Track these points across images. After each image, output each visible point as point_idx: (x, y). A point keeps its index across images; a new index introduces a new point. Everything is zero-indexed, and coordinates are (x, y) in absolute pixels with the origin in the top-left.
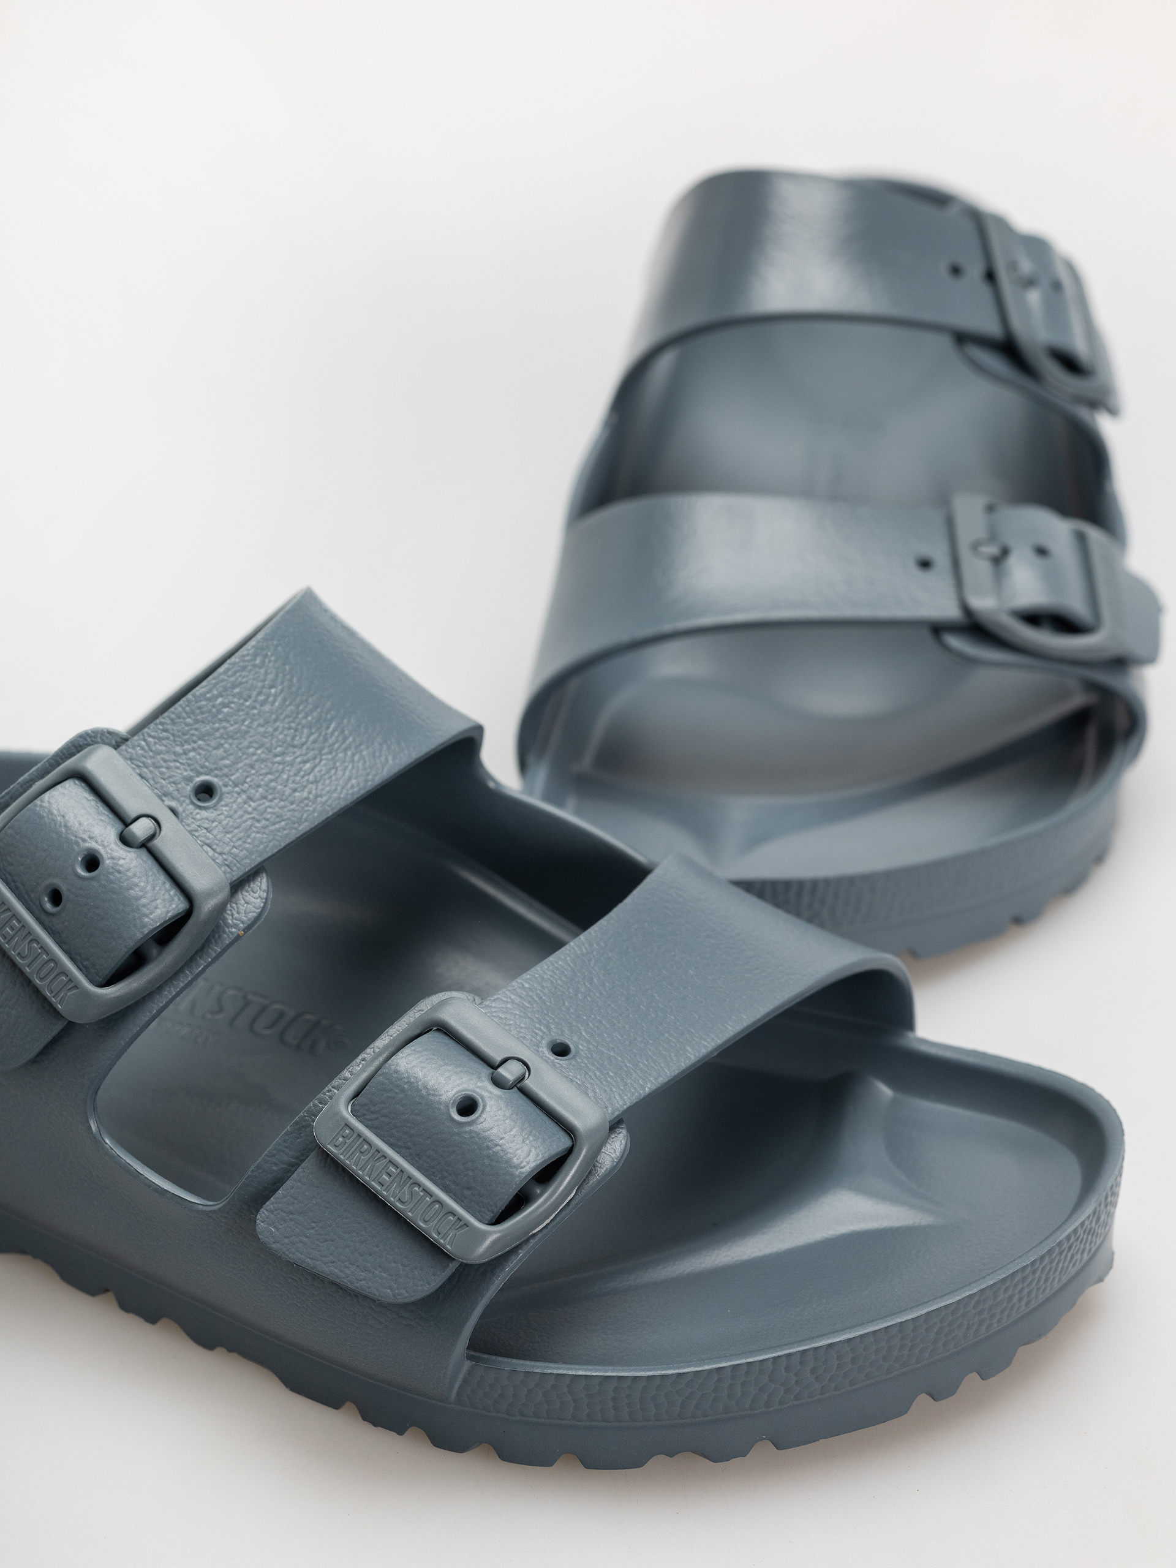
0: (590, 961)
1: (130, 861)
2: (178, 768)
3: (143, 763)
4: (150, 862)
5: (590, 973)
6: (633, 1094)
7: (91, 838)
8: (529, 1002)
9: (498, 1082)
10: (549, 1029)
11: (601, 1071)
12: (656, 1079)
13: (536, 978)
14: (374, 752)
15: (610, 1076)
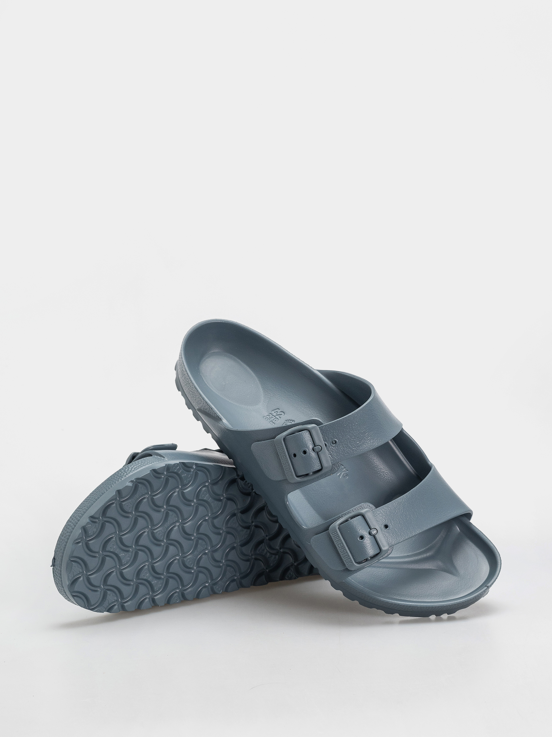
0: (401, 504)
1: (313, 454)
2: (330, 435)
3: (323, 431)
4: (317, 456)
5: (400, 507)
6: (397, 542)
7: (306, 447)
8: (384, 513)
9: (370, 534)
10: (386, 520)
11: (393, 535)
12: (403, 539)
13: (388, 506)
14: (373, 442)
15: (394, 536)
